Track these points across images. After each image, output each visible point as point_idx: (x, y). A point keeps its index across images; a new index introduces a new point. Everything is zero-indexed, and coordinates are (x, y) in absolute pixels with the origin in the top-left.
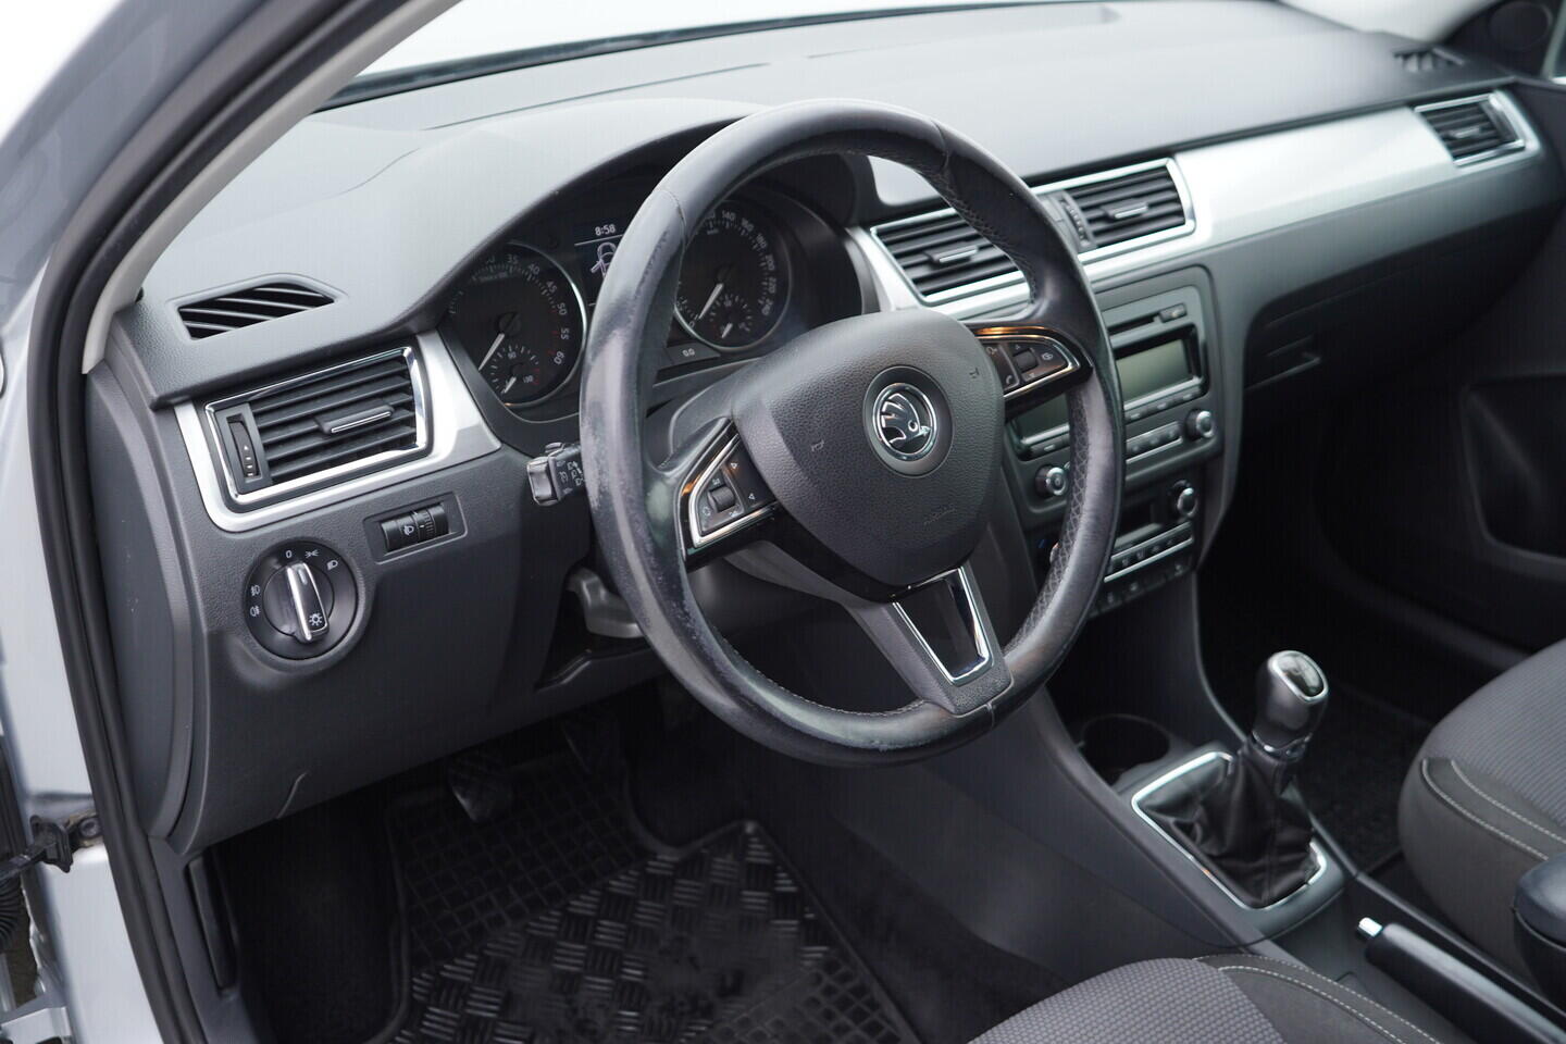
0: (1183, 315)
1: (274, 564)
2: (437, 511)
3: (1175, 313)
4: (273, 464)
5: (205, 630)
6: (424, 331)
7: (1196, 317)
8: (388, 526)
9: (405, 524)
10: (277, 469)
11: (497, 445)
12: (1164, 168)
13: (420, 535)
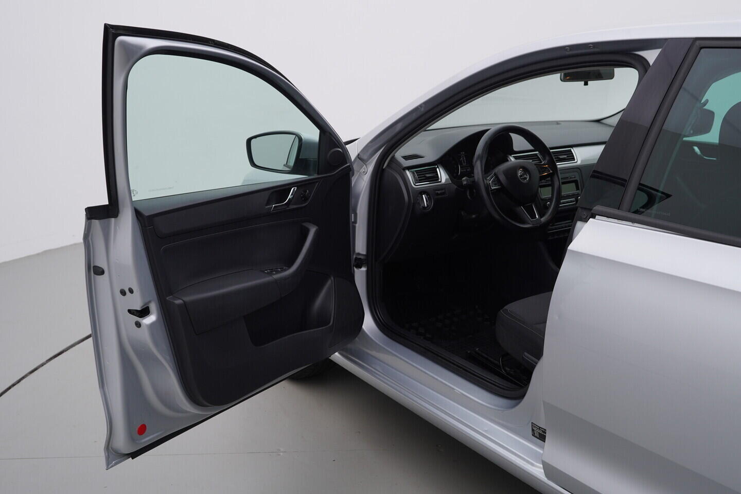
0: (575, 178)
1: (420, 195)
2: (443, 191)
3: (573, 177)
4: (419, 180)
5: (412, 202)
6: (439, 163)
7: (577, 178)
8: (437, 192)
9: (439, 192)
10: (420, 181)
11: (451, 182)
12: (570, 150)
13: (441, 194)
